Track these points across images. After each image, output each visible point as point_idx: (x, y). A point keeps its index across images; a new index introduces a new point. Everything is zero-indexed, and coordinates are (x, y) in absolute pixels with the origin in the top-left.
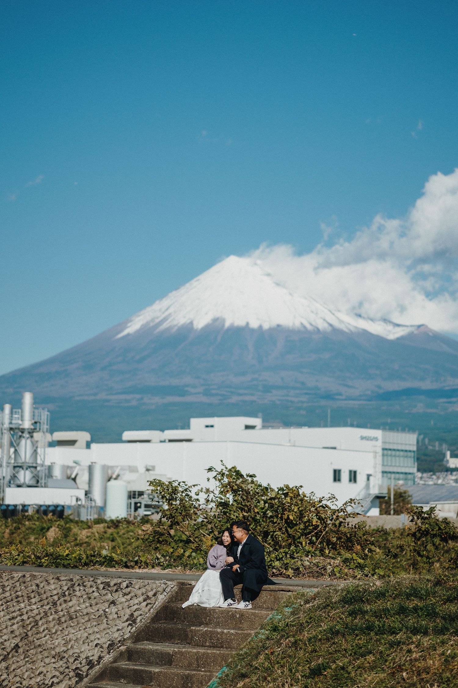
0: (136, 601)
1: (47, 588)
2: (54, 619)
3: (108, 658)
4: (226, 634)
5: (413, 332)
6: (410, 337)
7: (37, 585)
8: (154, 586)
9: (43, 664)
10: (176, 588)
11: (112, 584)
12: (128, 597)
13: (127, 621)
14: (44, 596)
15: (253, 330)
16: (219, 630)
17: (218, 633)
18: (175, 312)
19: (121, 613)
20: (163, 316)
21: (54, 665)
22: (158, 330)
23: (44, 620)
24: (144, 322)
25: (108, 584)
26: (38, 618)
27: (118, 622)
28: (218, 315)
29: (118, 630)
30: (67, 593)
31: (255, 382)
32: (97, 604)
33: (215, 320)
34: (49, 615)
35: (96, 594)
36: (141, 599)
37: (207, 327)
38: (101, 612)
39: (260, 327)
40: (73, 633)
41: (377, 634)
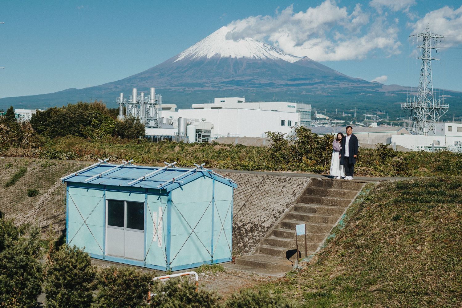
0: (294, 186)
1: (253, 180)
2: (259, 194)
3: (287, 210)
4: (339, 200)
7: (248, 179)
8: (301, 180)
9: (258, 212)
10: (311, 181)
11: (282, 179)
12: (291, 184)
13: (292, 194)
14: (252, 184)
16: (336, 199)
17: (335, 200)
19: (289, 191)
21: (264, 213)
23: (254, 194)
25: (280, 179)
26: (251, 193)
27: (288, 195)
29: (289, 198)
30: (262, 182)
32: (277, 187)
34: (256, 191)
35: (276, 183)
36: (296, 185)
38: (280, 191)
40: (269, 200)
41: (419, 203)
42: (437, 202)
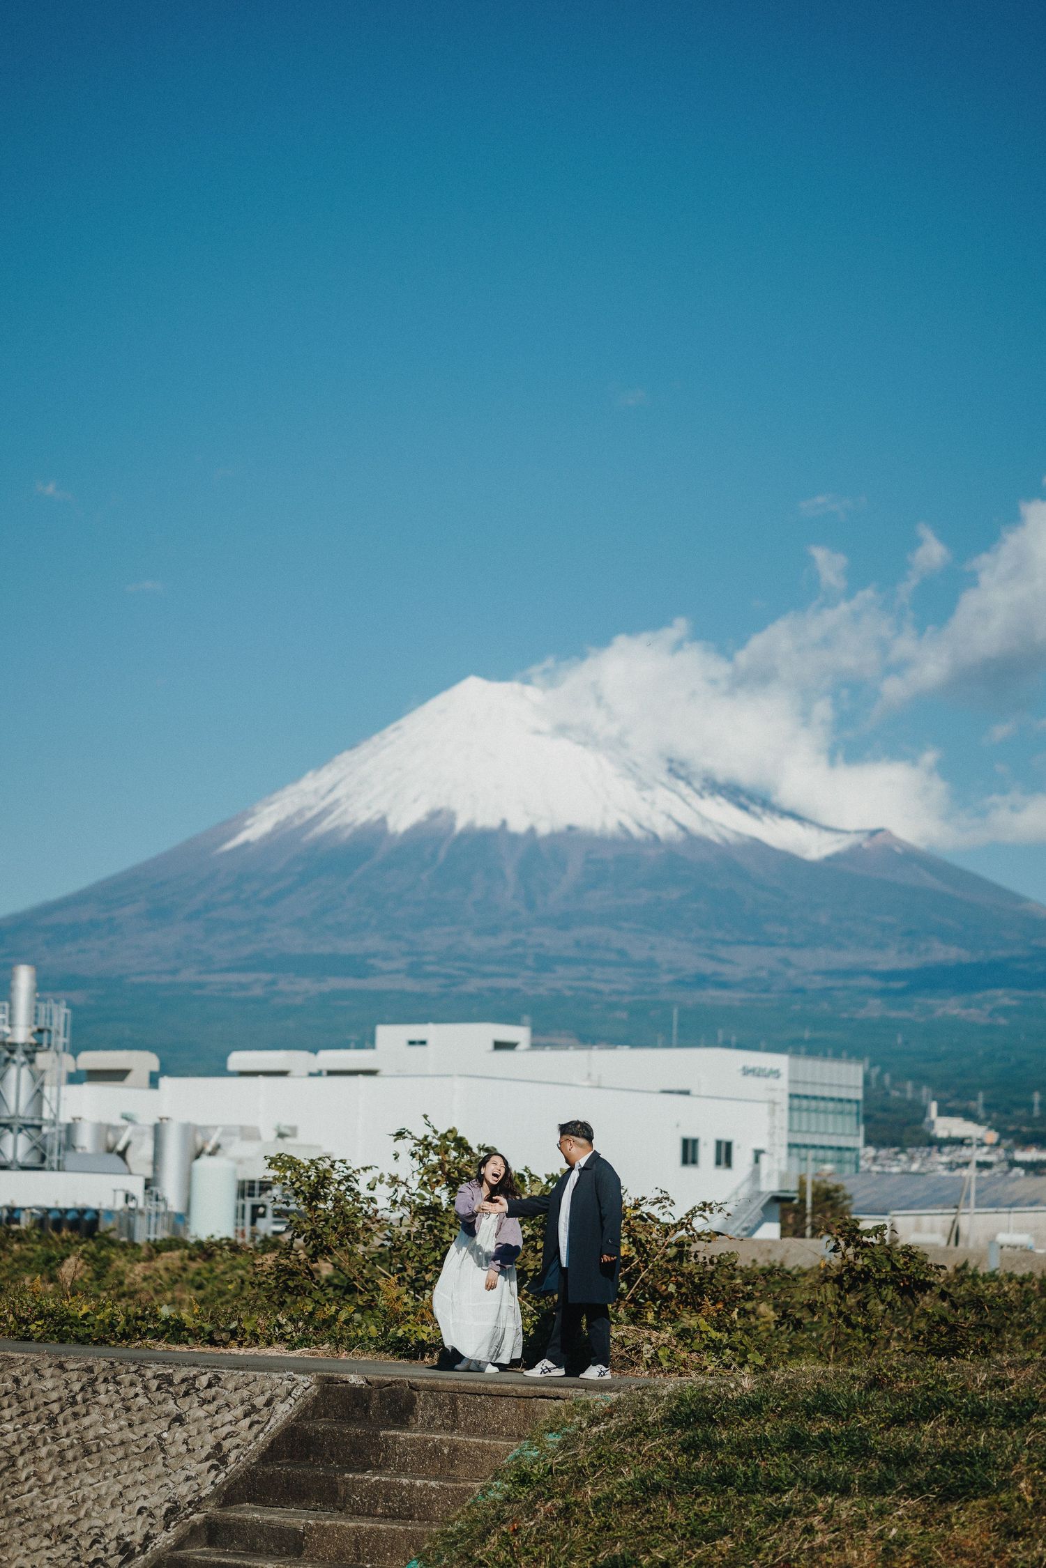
0: (228, 1417)
1: (37, 1386)
2: (49, 1454)
3: (164, 1539)
4: (420, 1490)
5: (860, 846)
6: (853, 855)
7: (17, 1381)
8: (268, 1384)
9: (23, 1550)
10: (314, 1390)
11: (177, 1379)
12: (212, 1408)
13: (207, 1459)
14: (31, 1404)
15: (515, 838)
16: (405, 1481)
17: (402, 1487)
18: (349, 796)
19: (196, 1443)
20: (324, 804)
21: (48, 1554)
22: (311, 835)
23: (28, 1456)
24: (282, 817)
25: (168, 1380)
26: (16, 1450)
27: (187, 1461)
28: (441, 804)
29: (188, 1479)
30: (79, 1398)
31: (520, 950)
32: (143, 1422)
33: (434, 815)
34: (39, 1444)
35: (142, 1401)
36: (239, 1412)
37: (416, 829)
38: (152, 1439)
39: (532, 830)
40: (90, 1484)
41: (740, 1493)
42: (814, 1488)
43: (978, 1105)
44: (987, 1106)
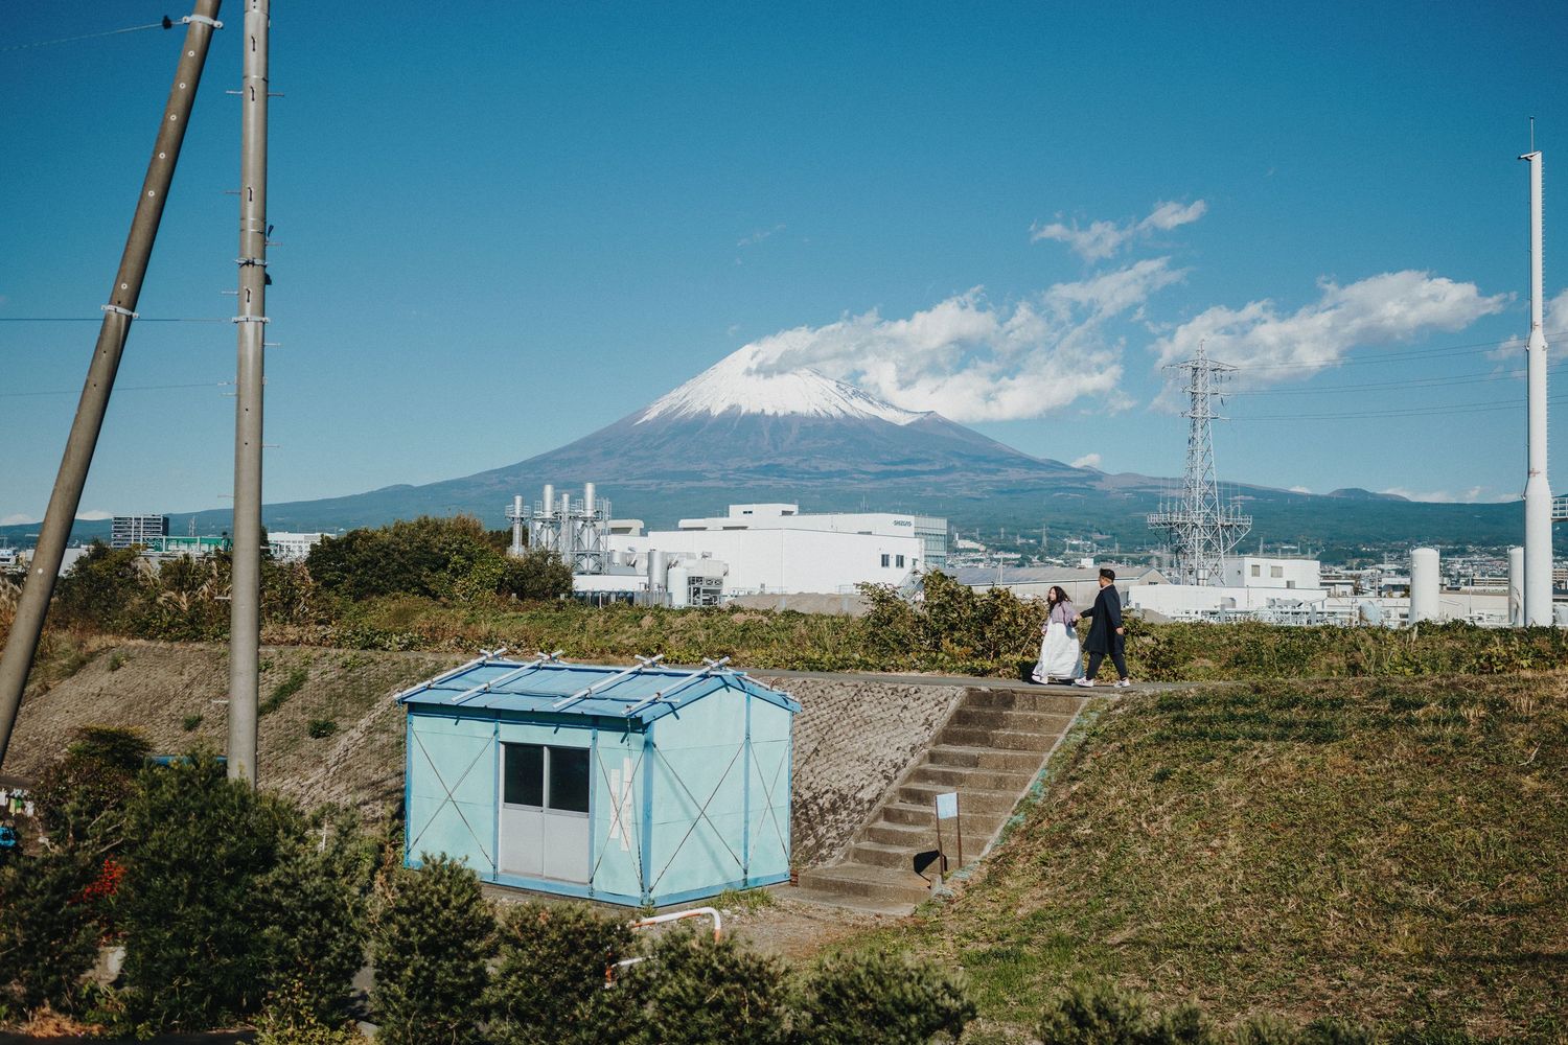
0: (928, 707)
4: (1030, 738)
5: (923, 419)
6: (919, 423)
7: (823, 692)
10: (965, 694)
11: (899, 689)
12: (919, 702)
13: (923, 725)
14: (832, 702)
15: (768, 417)
16: (1022, 734)
17: (1021, 737)
18: (692, 400)
19: (916, 718)
20: (685, 400)
23: (838, 725)
24: (663, 409)
25: (896, 690)
26: (831, 723)
27: (914, 726)
28: (735, 402)
29: (917, 734)
30: (855, 699)
32: (889, 709)
33: (732, 407)
35: (886, 700)
36: (932, 703)
37: (723, 414)
38: (895, 717)
39: (776, 414)
43: (976, 534)
44: (980, 534)
